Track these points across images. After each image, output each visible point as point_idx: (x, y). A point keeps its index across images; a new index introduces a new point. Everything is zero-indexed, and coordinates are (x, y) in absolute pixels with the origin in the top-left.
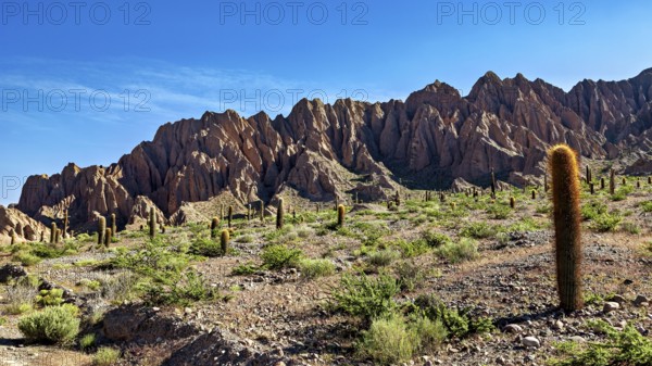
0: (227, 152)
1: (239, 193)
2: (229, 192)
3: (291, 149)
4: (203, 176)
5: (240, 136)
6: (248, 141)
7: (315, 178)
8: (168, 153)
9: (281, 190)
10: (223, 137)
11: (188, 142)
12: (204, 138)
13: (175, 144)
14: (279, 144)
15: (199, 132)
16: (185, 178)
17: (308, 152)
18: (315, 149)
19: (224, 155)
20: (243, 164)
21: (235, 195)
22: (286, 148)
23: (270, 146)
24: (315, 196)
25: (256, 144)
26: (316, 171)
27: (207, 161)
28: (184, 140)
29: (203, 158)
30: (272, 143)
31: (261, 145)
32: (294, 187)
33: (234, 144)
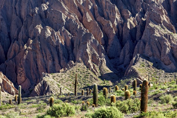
0: (69, 25)
1: (91, 64)
2: (82, 64)
3: (131, 22)
4: (50, 48)
5: (79, 10)
6: (87, 14)
7: (168, 50)
8: (9, 27)
9: (136, 61)
10: (64, 10)
11: (28, 16)
12: (46, 12)
13: (15, 17)
14: (118, 17)
15: (39, 6)
16: (33, 50)
17: (151, 24)
18: (158, 22)
19: (67, 28)
20: (87, 37)
21: (88, 66)
22: (126, 21)
23: (109, 19)
24: (169, 67)
25: (95, 18)
26: (168, 44)
27: (53, 34)
28: (23, 14)
29: (49, 31)
30: (111, 16)
31: (100, 18)
32: (148, 58)
33: (74, 17)
